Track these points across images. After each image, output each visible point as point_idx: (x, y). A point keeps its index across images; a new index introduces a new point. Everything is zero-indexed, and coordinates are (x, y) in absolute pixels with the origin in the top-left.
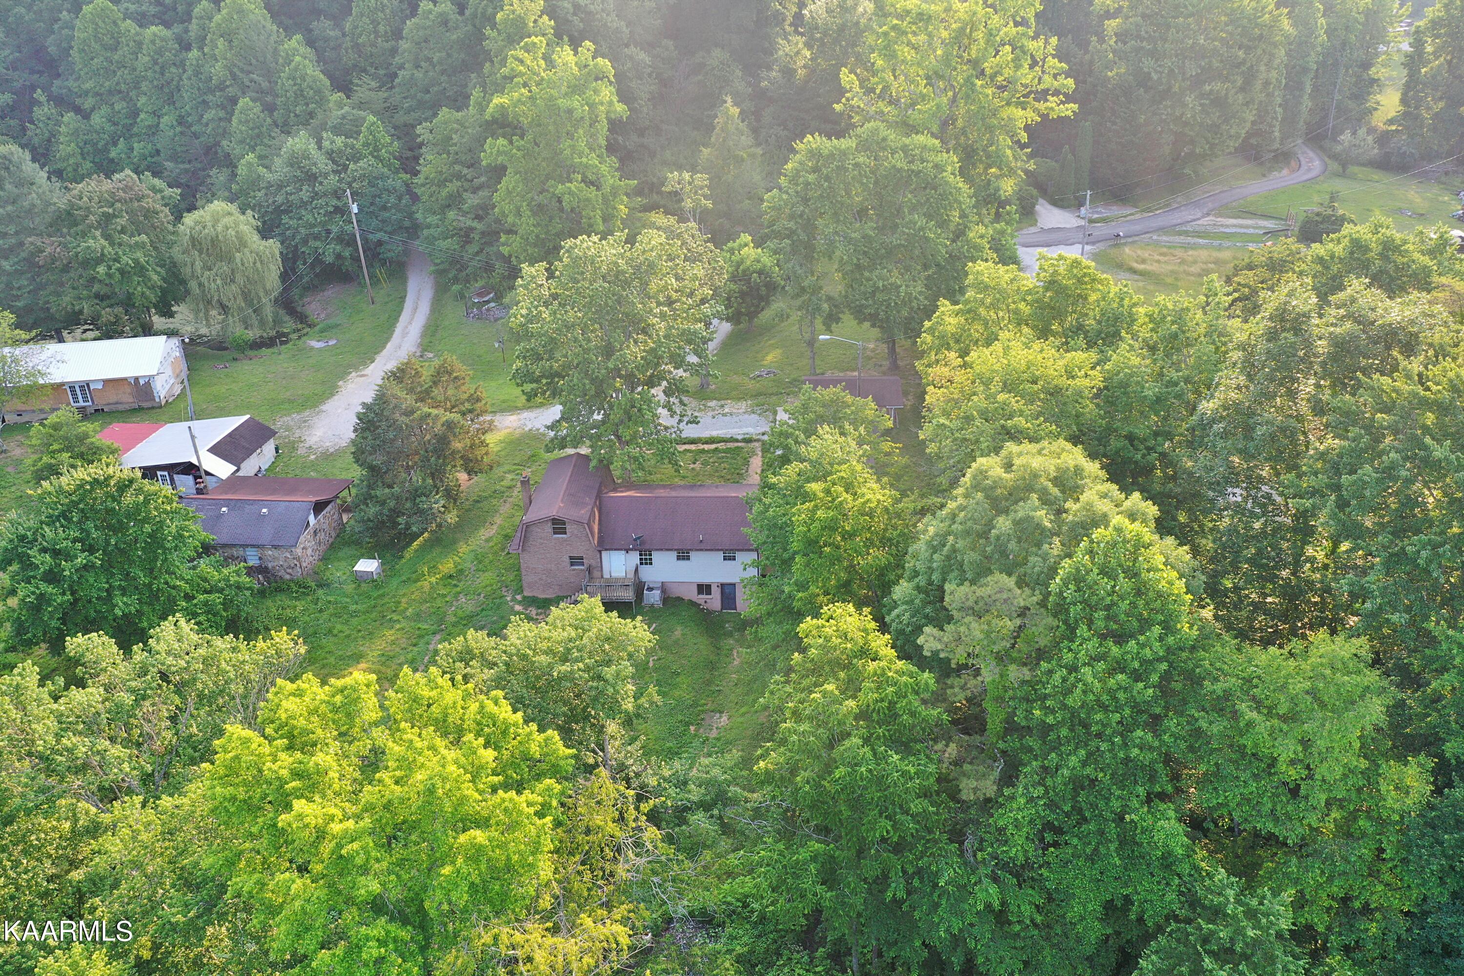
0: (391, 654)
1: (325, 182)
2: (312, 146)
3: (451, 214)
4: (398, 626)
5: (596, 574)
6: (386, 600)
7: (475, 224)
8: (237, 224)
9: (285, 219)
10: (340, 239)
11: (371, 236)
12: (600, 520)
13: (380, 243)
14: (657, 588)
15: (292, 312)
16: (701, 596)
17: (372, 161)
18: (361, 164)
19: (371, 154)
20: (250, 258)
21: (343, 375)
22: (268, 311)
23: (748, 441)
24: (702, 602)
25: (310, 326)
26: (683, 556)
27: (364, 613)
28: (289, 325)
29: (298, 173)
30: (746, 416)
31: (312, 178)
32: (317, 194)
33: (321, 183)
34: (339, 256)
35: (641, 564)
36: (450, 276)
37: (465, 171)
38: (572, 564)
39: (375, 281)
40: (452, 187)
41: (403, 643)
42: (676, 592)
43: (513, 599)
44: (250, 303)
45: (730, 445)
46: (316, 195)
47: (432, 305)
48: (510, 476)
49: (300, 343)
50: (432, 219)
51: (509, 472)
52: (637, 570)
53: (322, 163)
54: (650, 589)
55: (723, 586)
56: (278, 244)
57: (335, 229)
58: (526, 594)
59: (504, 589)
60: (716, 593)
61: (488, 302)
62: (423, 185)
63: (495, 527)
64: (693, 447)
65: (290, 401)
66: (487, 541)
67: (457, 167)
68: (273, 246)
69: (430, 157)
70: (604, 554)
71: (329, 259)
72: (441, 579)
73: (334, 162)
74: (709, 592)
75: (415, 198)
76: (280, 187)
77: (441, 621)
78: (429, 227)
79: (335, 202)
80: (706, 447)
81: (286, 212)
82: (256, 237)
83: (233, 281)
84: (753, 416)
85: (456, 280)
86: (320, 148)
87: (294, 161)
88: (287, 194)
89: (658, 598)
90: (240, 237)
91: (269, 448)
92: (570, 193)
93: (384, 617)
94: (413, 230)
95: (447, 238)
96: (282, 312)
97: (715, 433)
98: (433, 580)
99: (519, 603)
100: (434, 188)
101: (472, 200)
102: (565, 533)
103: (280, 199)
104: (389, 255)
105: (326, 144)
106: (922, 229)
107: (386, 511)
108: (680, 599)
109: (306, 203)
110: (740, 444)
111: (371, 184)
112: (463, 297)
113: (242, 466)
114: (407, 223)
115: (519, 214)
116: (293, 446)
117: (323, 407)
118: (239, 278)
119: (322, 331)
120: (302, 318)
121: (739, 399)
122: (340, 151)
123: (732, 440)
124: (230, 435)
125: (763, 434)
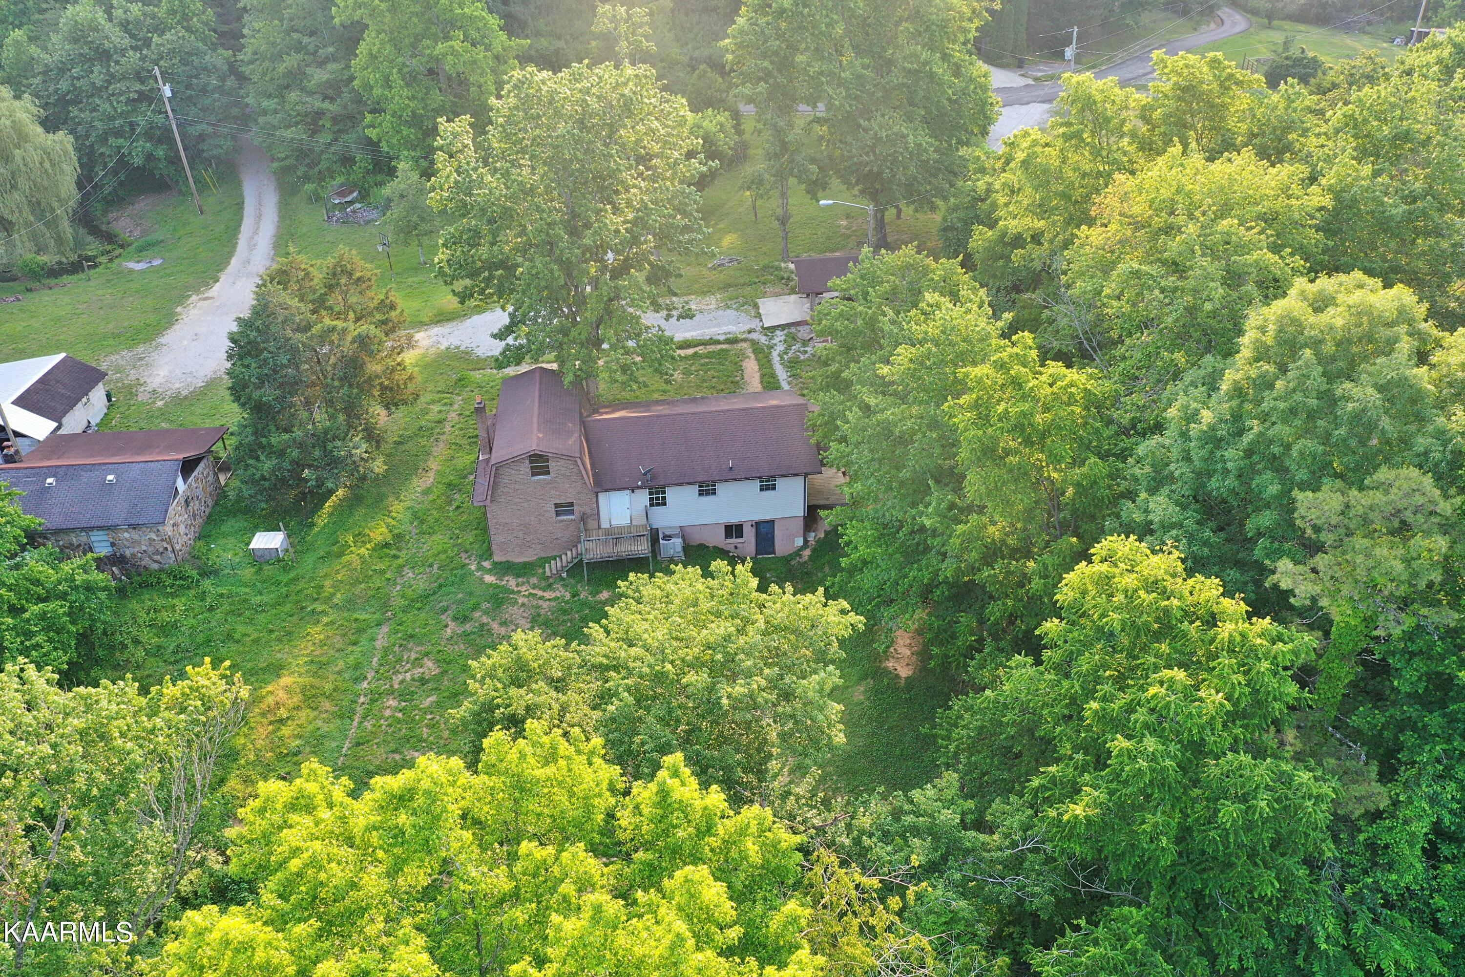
0: (324, 659)
1: (123, 60)
2: (100, 16)
3: (293, 96)
4: (325, 620)
5: (592, 524)
6: (302, 585)
7: (326, 105)
8: (12, 113)
9: (74, 112)
10: (148, 135)
11: (190, 130)
12: (590, 452)
13: (202, 137)
14: (676, 536)
15: (95, 231)
16: (729, 541)
17: (182, 33)
18: (168, 36)
19: (179, 23)
20: (35, 157)
21: (182, 299)
22: (66, 227)
23: (733, 341)
24: (731, 548)
25: (122, 246)
26: (707, 489)
27: (274, 606)
28: (93, 247)
29: (86, 50)
30: (721, 312)
31: (104, 56)
32: (113, 76)
33: (117, 63)
34: (149, 157)
35: (652, 505)
36: (299, 173)
37: (306, 40)
38: (558, 514)
39: (202, 187)
40: (291, 61)
41: (338, 642)
42: (698, 538)
43: (480, 568)
44: (40, 217)
45: (711, 348)
46: (111, 78)
47: (280, 211)
48: (436, 408)
49: (114, 265)
50: (269, 104)
51: (433, 402)
52: (646, 514)
53: (116, 37)
54: (667, 538)
55: (758, 524)
56: (71, 138)
57: (141, 121)
58: (497, 558)
59: (463, 555)
60: (749, 534)
61: (351, 203)
62: (251, 62)
63: (431, 474)
65: (115, 336)
66: (426, 492)
67: (295, 36)
68: (62, 140)
69: (256, 26)
70: (602, 497)
71: (138, 161)
72: (374, 549)
73: (132, 36)
74: (740, 534)
75: (242, 78)
76: (62, 70)
77: (385, 606)
78: (265, 113)
79: (138, 86)
81: (76, 102)
82: (39, 130)
83: (14, 187)
84: (729, 311)
85: (306, 178)
86: (110, 20)
87: (78, 34)
88: (73, 78)
89: (679, 548)
90: (17, 126)
91: (98, 395)
92: (454, 52)
93: (302, 608)
94: (245, 119)
95: (290, 126)
96: (82, 231)
97: (688, 336)
98: (363, 551)
99: (489, 572)
100: (267, 64)
101: (319, 76)
102: (548, 473)
103: (64, 85)
104: (216, 152)
105: (118, 13)
107: (286, 465)
108: (702, 547)
109: (99, 90)
110: (724, 346)
111: (184, 62)
112: (318, 198)
113: (65, 420)
114: (235, 111)
115: (387, 83)
116: (130, 391)
117: (162, 340)
118: (21, 181)
119: (140, 250)
120: (110, 238)
121: (704, 293)
122: (137, 22)
123: (712, 342)
124: (41, 381)
125: (750, 332)
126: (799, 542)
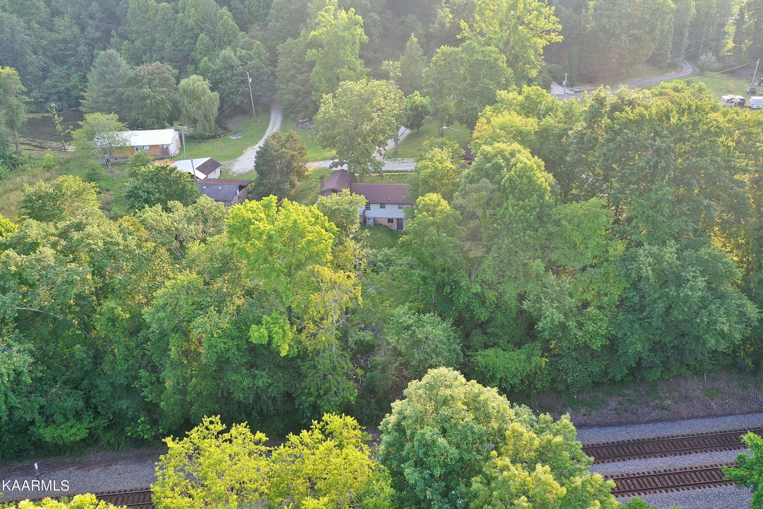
1: (238, 69)
2: (233, 54)
3: (291, 84)
7: (301, 88)
8: (202, 85)
9: (220, 85)
10: (242, 95)
11: (256, 94)
13: (260, 96)
14: (372, 219)
15: (221, 127)
16: (389, 224)
17: (258, 61)
18: (253, 62)
19: (257, 57)
20: (207, 99)
21: (246, 148)
22: (213, 123)
24: (389, 226)
25: (229, 132)
26: (382, 206)
28: (220, 131)
29: (226, 65)
30: (412, 163)
31: (232, 67)
32: (234, 74)
33: (236, 70)
34: (242, 102)
35: (366, 209)
36: (290, 111)
37: (298, 65)
39: (258, 114)
40: (291, 72)
44: (206, 119)
45: (405, 173)
46: (233, 75)
47: (282, 123)
48: (315, 183)
49: (226, 137)
50: (282, 86)
52: (364, 211)
53: (236, 61)
54: (369, 219)
55: (398, 219)
56: (218, 94)
57: (241, 90)
61: (306, 122)
62: (279, 72)
64: (390, 174)
65: (224, 157)
67: (294, 63)
68: (216, 95)
69: (282, 59)
71: (238, 103)
73: (242, 61)
74: (392, 222)
75: (275, 77)
76: (218, 71)
78: (281, 89)
79: (241, 78)
80: (395, 174)
81: (220, 82)
82: (210, 91)
83: (200, 109)
85: (292, 113)
86: (235, 55)
87: (225, 60)
88: (221, 74)
89: (372, 223)
90: (203, 90)
91: (218, 170)
92: (343, 73)
94: (275, 91)
95: (288, 94)
96: (217, 126)
97: (399, 169)
100: (284, 73)
101: (300, 77)
103: (218, 77)
104: (264, 102)
105: (238, 53)
106: (487, 84)
107: (267, 189)
109: (229, 79)
111: (257, 71)
112: (295, 120)
113: (209, 176)
114: (271, 88)
115: (320, 82)
116: (227, 172)
117: (238, 159)
118: (202, 107)
119: (235, 133)
120: (225, 129)
121: (410, 157)
122: (244, 56)
123: (406, 171)
124: (203, 164)
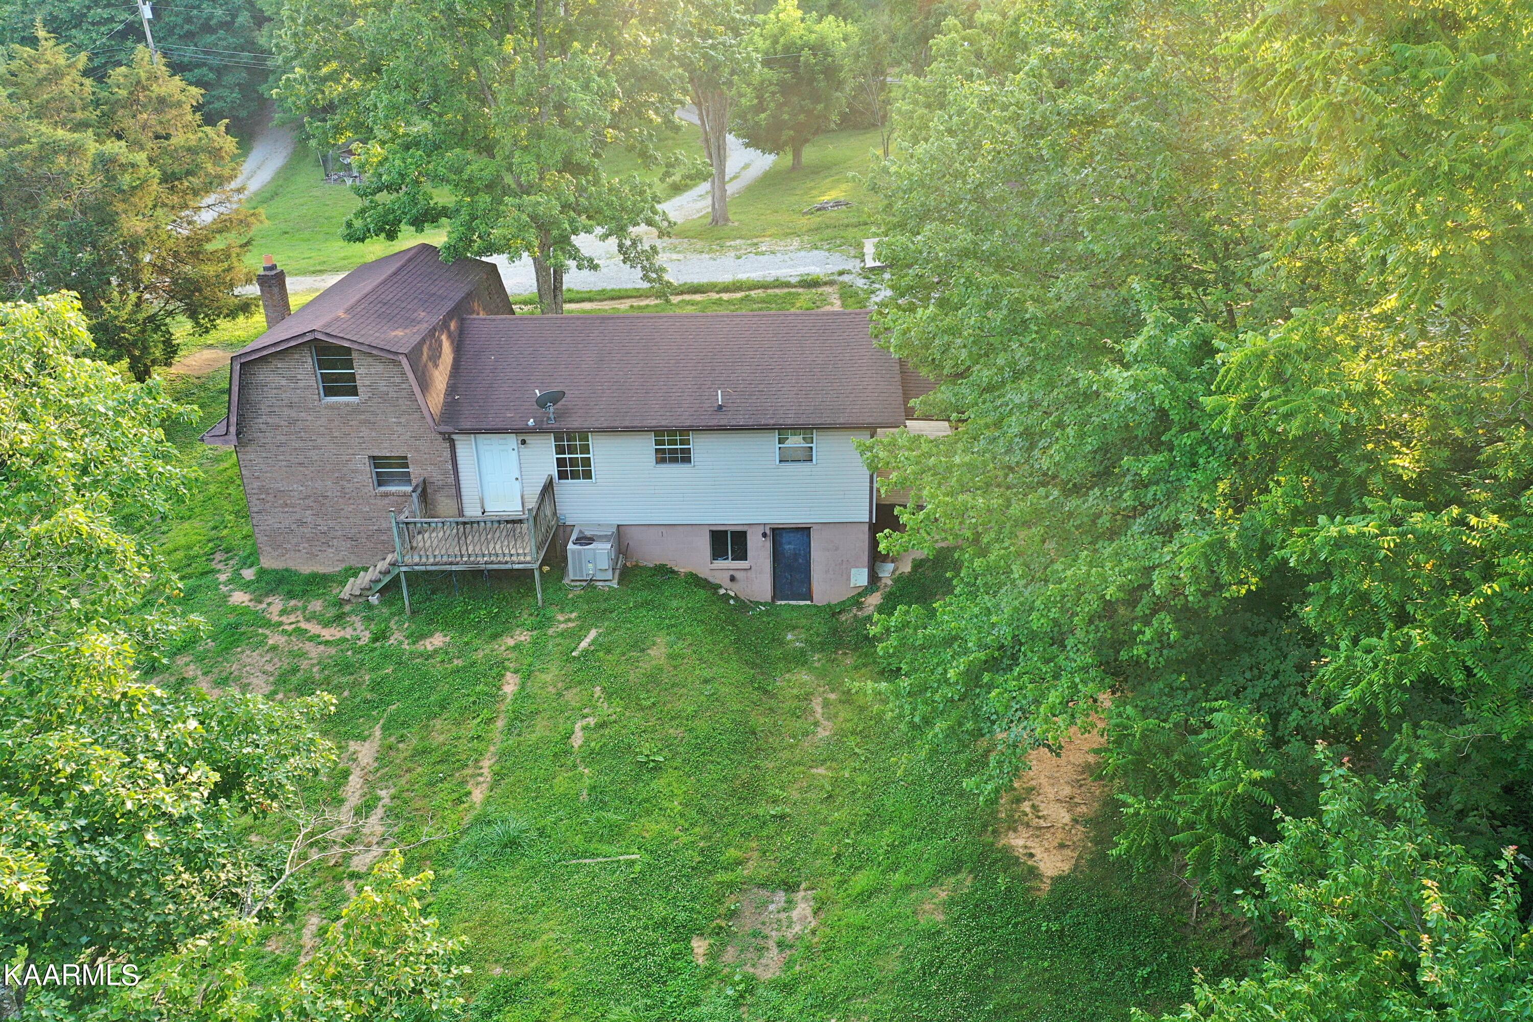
5: (444, 505)
12: (455, 366)
14: (602, 538)
16: (720, 564)
24: (721, 578)
35: (562, 475)
38: (378, 479)
43: (234, 579)
45: (775, 291)
52: (548, 489)
54: (582, 540)
55: (777, 534)
58: (271, 563)
59: (218, 556)
60: (759, 554)
70: (465, 449)
74: (741, 553)
89: (604, 563)
102: (355, 392)
108: (664, 572)
110: (794, 290)
121: (785, 235)
123: (778, 284)
125: (841, 274)
126: (860, 578)
